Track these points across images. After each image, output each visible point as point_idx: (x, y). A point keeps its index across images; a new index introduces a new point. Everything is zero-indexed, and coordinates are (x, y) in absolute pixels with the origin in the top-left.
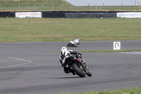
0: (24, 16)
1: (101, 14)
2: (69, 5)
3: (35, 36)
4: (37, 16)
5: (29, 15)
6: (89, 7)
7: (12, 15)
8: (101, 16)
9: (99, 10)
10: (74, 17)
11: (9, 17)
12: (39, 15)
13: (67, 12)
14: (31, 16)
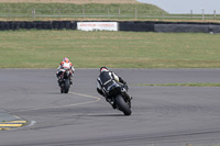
0: (91, 29)
1: (211, 26)
2: (162, 12)
3: (108, 59)
4: (111, 29)
5: (99, 26)
6: (191, 15)
7: (72, 26)
8: (211, 30)
9: (207, 21)
10: (169, 31)
11: (67, 28)
12: (114, 26)
13: (157, 23)
14: (101, 29)
